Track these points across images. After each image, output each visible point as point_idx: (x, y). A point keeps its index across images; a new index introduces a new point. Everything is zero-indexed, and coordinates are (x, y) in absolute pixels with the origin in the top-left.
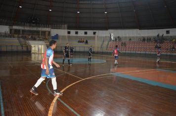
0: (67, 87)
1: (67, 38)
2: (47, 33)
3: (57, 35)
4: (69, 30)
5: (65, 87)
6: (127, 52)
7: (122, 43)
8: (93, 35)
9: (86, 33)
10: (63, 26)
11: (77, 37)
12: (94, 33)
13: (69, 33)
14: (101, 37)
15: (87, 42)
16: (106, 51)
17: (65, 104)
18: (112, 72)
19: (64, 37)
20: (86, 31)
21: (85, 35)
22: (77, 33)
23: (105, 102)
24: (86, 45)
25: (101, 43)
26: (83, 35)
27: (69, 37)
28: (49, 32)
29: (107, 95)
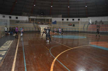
0: (62, 53)
2: (50, 20)
3: (56, 21)
4: (63, 18)
5: (61, 53)
8: (78, 21)
9: (73, 20)
10: (59, 16)
11: (68, 22)
12: (79, 20)
13: (63, 20)
14: (83, 22)
15: (74, 25)
16: (87, 31)
17: (61, 63)
18: (91, 45)
19: (60, 22)
20: (73, 18)
21: (73, 21)
22: (68, 20)
23: (86, 63)
24: (74, 27)
25: (83, 26)
26: (72, 21)
27: (63, 22)
28: (51, 20)
29: (87, 59)
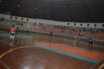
0: (6, 53)
1: (9, 21)
3: (3, 18)
4: (11, 16)
6: (46, 33)
7: (43, 28)
8: (26, 21)
9: (22, 19)
10: (8, 13)
11: (16, 21)
12: (28, 20)
13: (11, 18)
14: (31, 22)
15: (22, 25)
16: (34, 31)
18: (36, 45)
19: (7, 20)
21: (22, 20)
22: (16, 18)
23: (30, 62)
24: (22, 27)
25: (31, 26)
26: (20, 20)
27: (11, 20)
29: (32, 58)
